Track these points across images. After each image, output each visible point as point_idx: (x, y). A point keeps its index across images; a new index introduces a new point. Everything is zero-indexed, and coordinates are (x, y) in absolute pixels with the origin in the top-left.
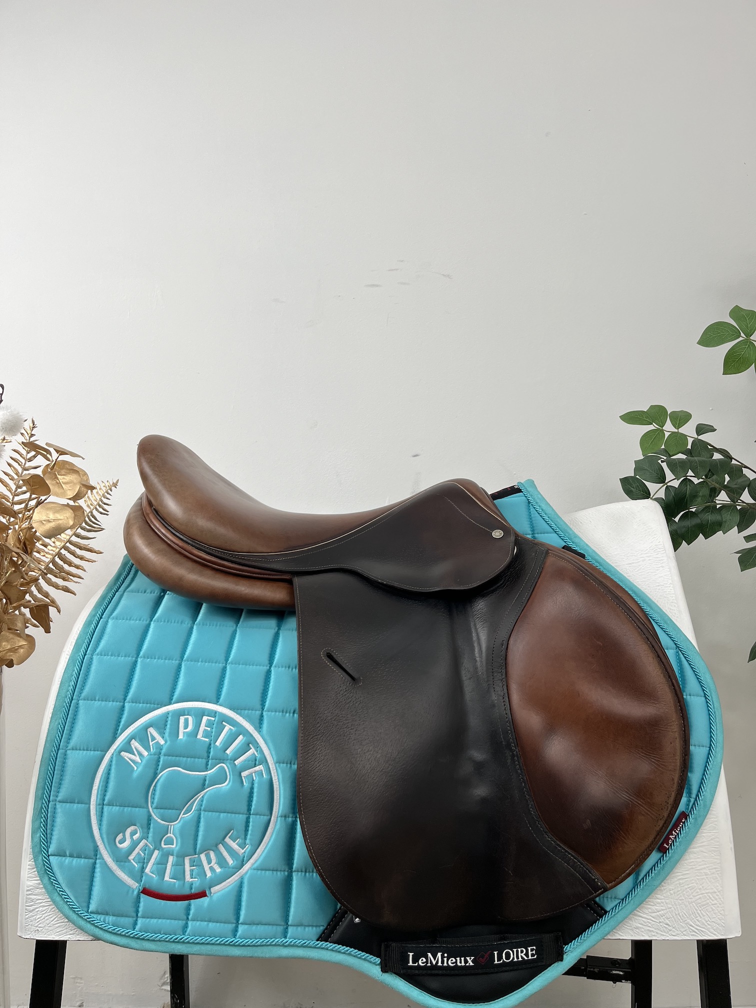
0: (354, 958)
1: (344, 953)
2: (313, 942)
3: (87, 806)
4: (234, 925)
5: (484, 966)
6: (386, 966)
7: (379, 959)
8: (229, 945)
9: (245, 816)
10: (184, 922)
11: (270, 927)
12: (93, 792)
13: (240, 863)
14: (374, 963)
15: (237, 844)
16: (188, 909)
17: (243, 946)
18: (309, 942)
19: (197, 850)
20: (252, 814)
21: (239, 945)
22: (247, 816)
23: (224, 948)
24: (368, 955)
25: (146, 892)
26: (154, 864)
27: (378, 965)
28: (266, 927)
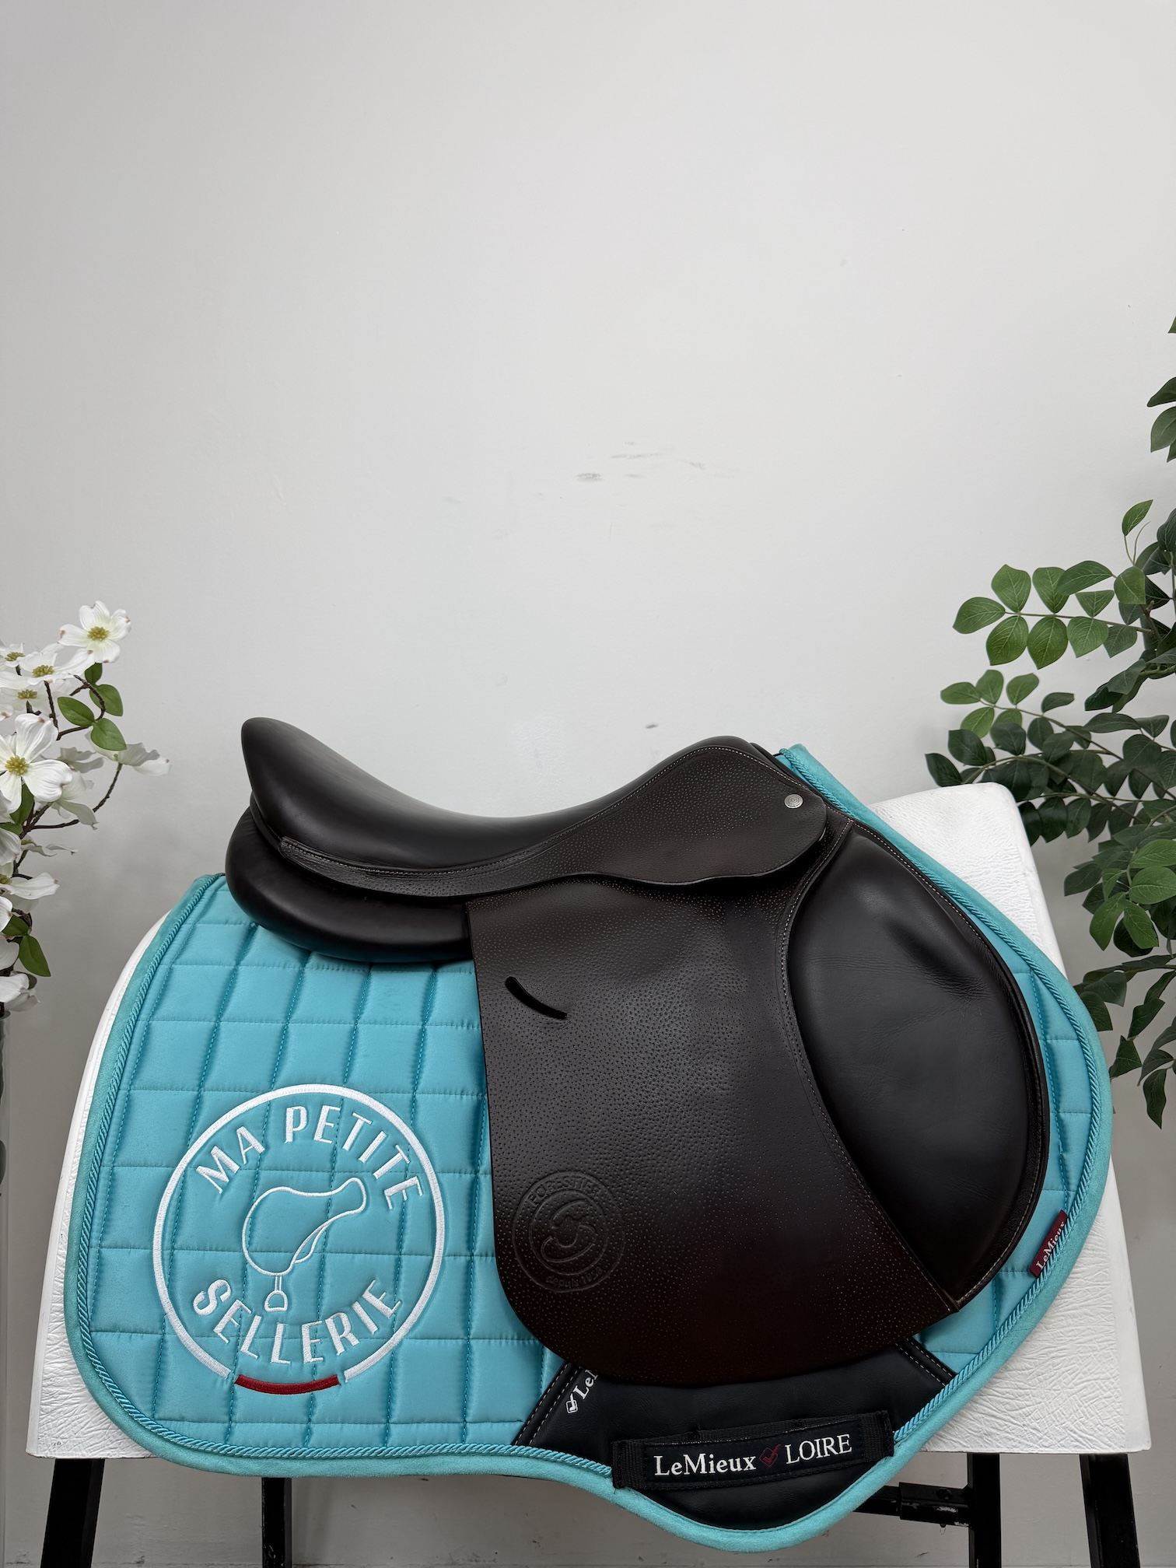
0: (570, 1468)
1: (555, 1462)
2: (507, 1446)
3: (149, 1251)
4: (383, 1426)
5: (772, 1470)
6: (620, 1479)
7: (608, 1467)
8: (376, 1457)
9: (392, 1257)
10: (304, 1426)
11: (439, 1425)
12: (156, 1230)
13: (388, 1330)
14: (603, 1475)
15: (382, 1301)
16: (311, 1405)
17: (399, 1457)
18: (500, 1446)
19: (322, 1314)
20: (404, 1254)
21: (391, 1457)
22: (397, 1256)
23: (367, 1462)
24: (592, 1462)
25: (243, 1381)
26: (254, 1338)
27: (608, 1477)
28: (433, 1425)
